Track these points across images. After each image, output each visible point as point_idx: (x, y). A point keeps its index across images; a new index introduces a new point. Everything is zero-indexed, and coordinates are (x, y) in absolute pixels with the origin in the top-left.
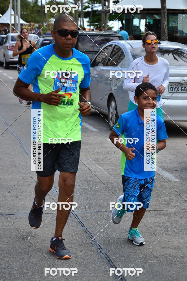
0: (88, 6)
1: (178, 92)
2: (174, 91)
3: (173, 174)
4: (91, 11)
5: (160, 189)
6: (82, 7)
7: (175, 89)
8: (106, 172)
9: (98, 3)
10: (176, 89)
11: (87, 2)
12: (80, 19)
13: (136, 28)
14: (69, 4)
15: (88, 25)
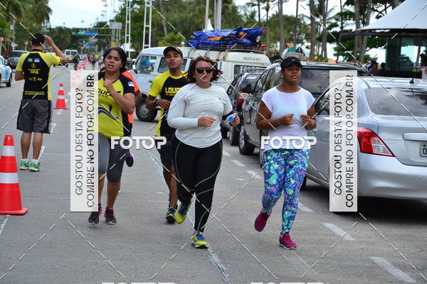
0: (336, 23)
4: (340, 32)
6: (324, 26)
9: (352, 19)
11: (334, 17)
13: (405, 60)
14: (306, 19)
15: (335, 55)
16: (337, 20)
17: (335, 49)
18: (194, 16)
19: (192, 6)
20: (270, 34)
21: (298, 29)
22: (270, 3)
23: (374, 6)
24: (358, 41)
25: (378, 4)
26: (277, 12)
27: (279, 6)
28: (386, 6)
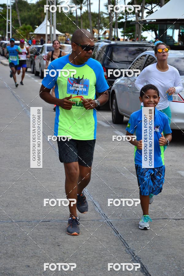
0: (122, 17)
4: (125, 22)
6: (116, 18)
9: (132, 14)
11: (121, 13)
12: (114, 29)
14: (104, 15)
15: (122, 36)
16: (123, 14)
17: (122, 32)
18: (37, 14)
19: (35, 8)
20: (83, 24)
21: (100, 21)
22: (82, 5)
23: (145, 6)
24: (137, 27)
25: (147, 4)
26: (86, 11)
27: (88, 7)
28: (152, 6)
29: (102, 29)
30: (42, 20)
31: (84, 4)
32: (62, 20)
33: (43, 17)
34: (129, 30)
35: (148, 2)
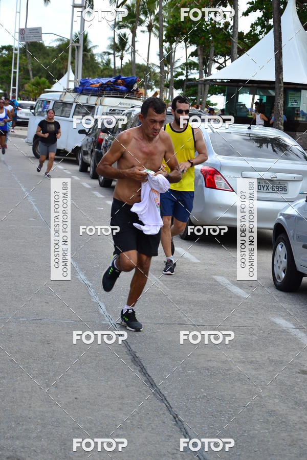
0: (182, 72)
1: (267, 191)
2: (262, 190)
3: (245, 290)
5: (223, 304)
6: (172, 74)
7: (263, 188)
8: (162, 284)
9: (196, 69)
10: (265, 188)
11: (180, 67)
13: (242, 107)
14: (155, 68)
16: (183, 69)
18: (57, 62)
19: (54, 53)
21: (148, 76)
22: (124, 52)
23: (215, 58)
24: (201, 89)
25: (219, 56)
26: (129, 60)
27: (132, 55)
28: (225, 58)
29: (152, 89)
30: (64, 71)
31: (126, 51)
32: (94, 72)
33: (65, 67)
34: (191, 92)
35: (219, 53)
